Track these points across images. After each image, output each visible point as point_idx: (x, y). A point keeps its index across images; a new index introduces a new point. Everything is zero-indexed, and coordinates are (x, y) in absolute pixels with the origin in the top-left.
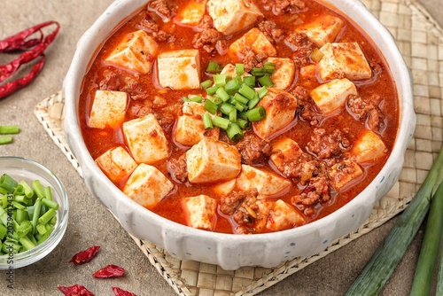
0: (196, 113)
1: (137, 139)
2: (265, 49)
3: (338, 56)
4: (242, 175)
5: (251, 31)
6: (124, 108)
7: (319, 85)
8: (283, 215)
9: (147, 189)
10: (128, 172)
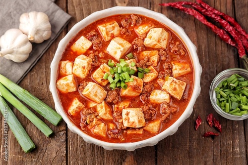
0: (105, 70)
1: (77, 65)
2: (153, 62)
3: (172, 85)
4: (100, 104)
5: (155, 51)
6: (87, 49)
7: (160, 89)
8: (98, 131)
9: (65, 86)
10: (67, 74)
